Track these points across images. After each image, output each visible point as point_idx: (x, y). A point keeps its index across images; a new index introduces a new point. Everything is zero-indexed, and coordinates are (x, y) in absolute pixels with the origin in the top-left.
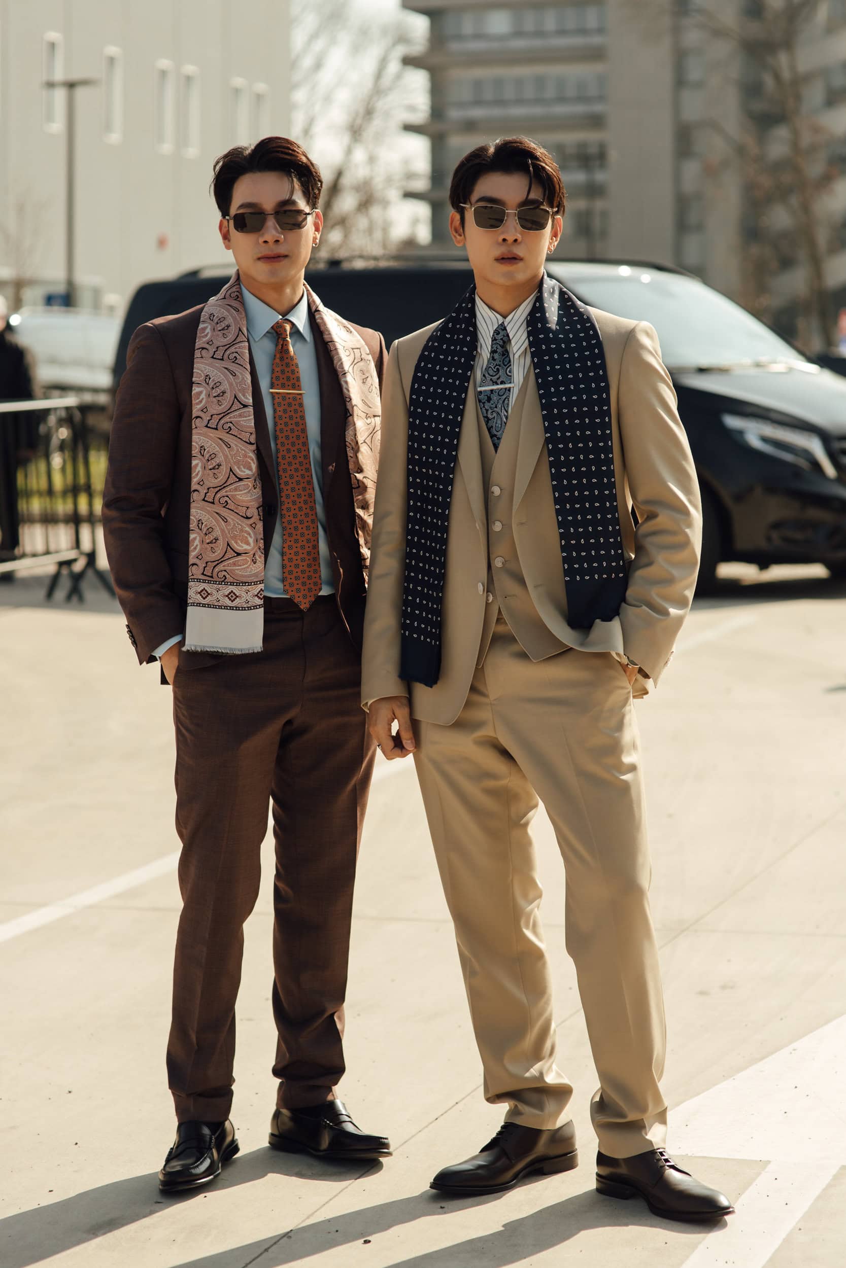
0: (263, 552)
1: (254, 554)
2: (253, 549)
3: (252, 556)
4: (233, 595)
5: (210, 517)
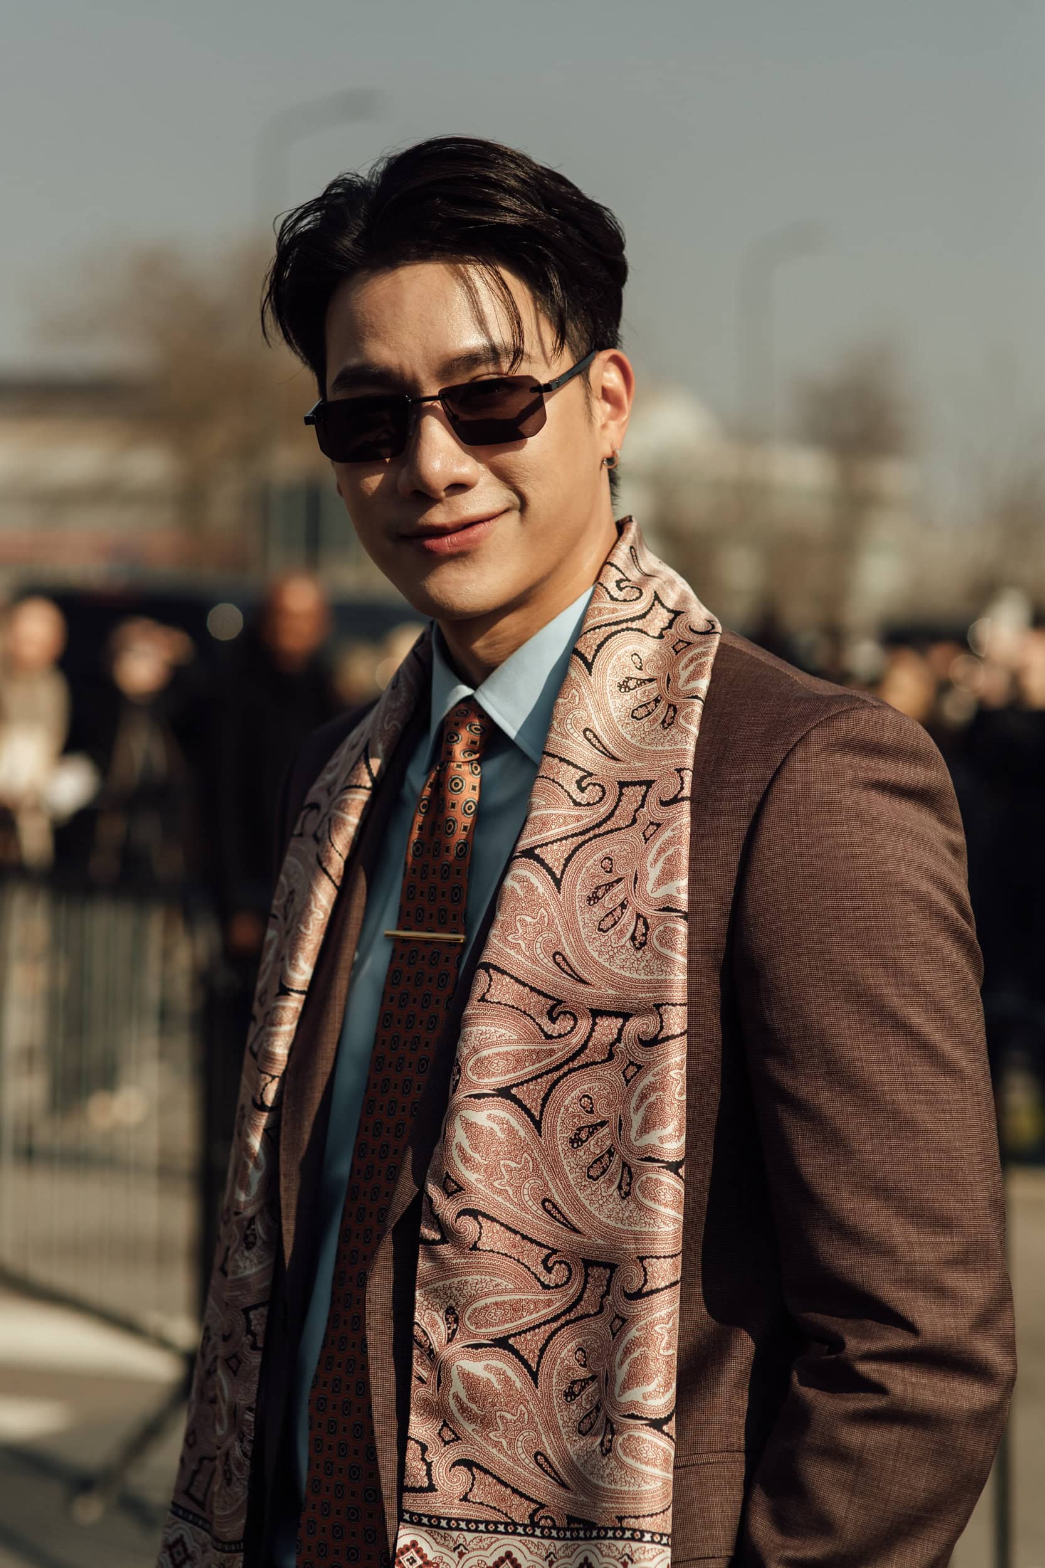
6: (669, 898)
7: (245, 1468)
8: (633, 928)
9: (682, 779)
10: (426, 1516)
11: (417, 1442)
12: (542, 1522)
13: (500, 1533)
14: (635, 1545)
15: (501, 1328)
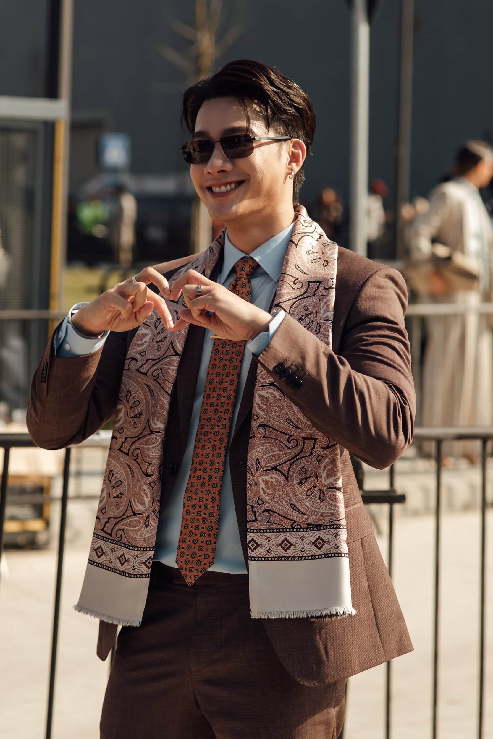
0: (158, 514)
1: (148, 517)
2: (146, 511)
3: (145, 518)
4: (124, 559)
5: (121, 469)
6: (328, 317)
7: (156, 521)
8: (316, 328)
9: (333, 282)
10: (255, 529)
11: (250, 505)
12: (296, 527)
13: (282, 532)
14: (338, 530)
15: (274, 464)
